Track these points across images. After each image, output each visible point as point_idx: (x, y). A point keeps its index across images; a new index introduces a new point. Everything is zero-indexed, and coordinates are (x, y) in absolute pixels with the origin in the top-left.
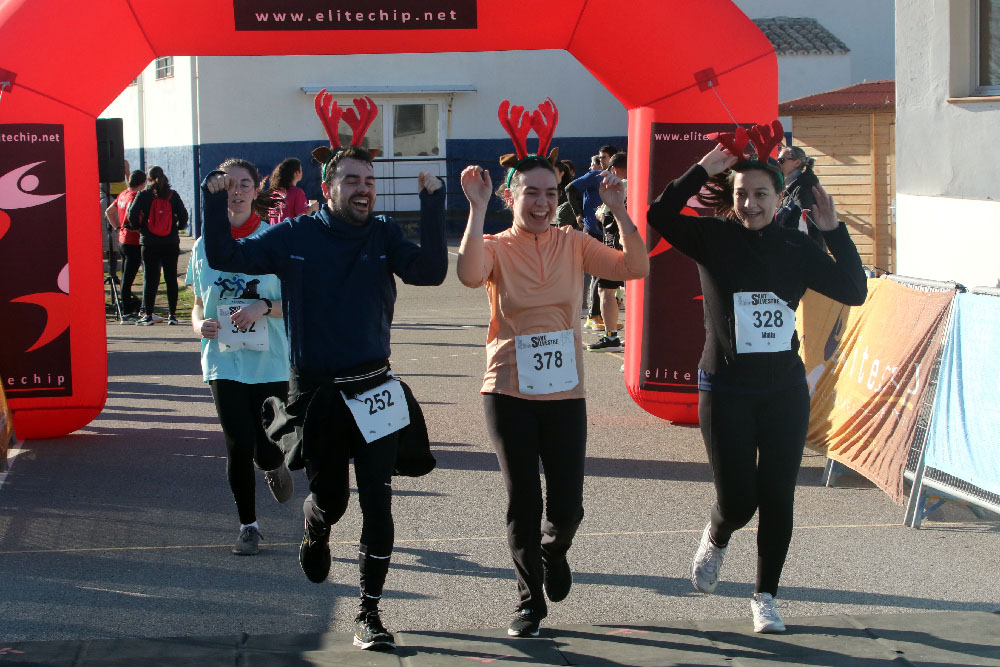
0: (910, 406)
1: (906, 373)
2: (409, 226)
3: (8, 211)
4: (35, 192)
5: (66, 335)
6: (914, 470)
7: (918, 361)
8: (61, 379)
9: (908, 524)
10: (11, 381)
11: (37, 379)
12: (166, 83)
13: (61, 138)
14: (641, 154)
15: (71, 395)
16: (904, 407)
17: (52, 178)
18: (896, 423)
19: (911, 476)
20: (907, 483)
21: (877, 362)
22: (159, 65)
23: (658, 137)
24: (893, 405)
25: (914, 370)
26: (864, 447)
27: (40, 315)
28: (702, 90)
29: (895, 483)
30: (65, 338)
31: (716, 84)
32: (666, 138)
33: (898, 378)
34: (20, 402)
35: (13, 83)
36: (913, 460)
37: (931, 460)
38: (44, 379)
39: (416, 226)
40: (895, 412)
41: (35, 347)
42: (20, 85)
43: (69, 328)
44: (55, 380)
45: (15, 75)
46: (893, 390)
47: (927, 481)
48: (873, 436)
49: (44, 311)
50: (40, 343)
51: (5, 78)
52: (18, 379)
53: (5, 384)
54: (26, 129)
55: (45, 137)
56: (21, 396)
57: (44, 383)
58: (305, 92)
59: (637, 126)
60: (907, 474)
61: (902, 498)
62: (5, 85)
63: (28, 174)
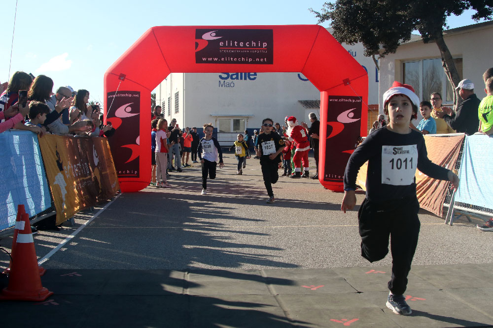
3: (122, 118)
4: (131, 112)
5: (138, 158)
6: (449, 203)
7: (447, 163)
8: (136, 172)
9: (447, 223)
10: (120, 172)
11: (128, 172)
13: (139, 96)
14: (325, 106)
15: (139, 177)
18: (437, 187)
20: (445, 208)
23: (331, 100)
27: (130, 152)
28: (345, 85)
31: (350, 83)
32: (333, 100)
34: (122, 179)
35: (125, 78)
36: (448, 199)
37: (457, 199)
41: (127, 162)
42: (127, 79)
44: (134, 173)
45: (125, 75)
47: (456, 207)
48: (424, 192)
49: (131, 150)
50: (130, 160)
51: (122, 76)
52: (122, 172)
53: (118, 173)
54: (128, 92)
55: (134, 96)
56: (123, 177)
57: (130, 173)
58: (211, 115)
59: (323, 97)
60: (445, 205)
61: (441, 214)
62: (122, 78)
63: (128, 107)
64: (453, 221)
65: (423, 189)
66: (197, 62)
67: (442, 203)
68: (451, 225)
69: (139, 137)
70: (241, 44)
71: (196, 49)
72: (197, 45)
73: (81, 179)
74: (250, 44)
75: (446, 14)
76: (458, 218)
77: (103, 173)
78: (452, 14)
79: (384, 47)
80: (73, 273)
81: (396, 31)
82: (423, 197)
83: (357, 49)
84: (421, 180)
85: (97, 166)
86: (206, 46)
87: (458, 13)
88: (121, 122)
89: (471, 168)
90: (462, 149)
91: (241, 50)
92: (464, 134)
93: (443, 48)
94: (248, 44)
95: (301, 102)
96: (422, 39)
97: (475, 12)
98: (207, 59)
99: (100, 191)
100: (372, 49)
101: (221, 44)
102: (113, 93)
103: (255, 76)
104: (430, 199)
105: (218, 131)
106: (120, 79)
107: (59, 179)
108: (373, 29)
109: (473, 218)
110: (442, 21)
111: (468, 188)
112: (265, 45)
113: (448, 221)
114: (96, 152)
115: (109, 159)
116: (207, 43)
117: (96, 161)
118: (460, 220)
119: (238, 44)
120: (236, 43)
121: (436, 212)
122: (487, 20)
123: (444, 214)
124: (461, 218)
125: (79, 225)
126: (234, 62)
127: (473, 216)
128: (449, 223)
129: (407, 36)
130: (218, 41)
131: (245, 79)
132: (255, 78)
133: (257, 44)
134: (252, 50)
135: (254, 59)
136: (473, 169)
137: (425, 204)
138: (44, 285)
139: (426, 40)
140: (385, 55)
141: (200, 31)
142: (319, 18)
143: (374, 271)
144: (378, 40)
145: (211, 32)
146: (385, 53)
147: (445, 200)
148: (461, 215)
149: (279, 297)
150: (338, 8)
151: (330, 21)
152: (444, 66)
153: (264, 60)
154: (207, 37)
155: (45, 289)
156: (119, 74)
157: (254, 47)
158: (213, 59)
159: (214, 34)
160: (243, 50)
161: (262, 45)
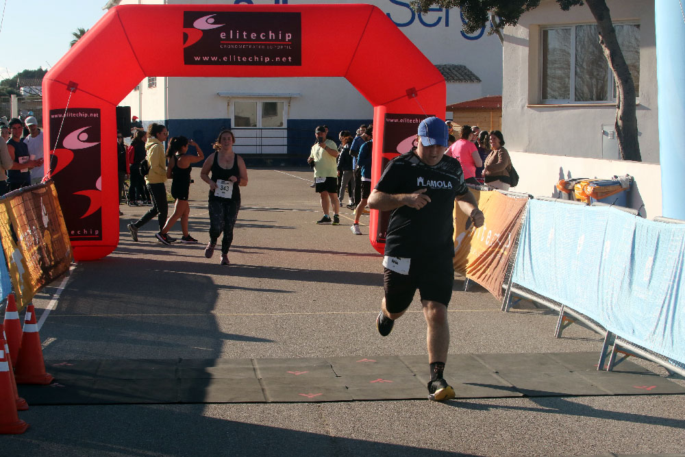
0: (506, 253)
1: (504, 237)
2: (269, 161)
3: (74, 151)
4: (87, 141)
5: (100, 210)
6: (507, 284)
7: (510, 232)
8: (97, 232)
9: (503, 310)
10: (73, 232)
11: (85, 232)
12: (153, 90)
13: (99, 115)
14: (380, 129)
15: (101, 240)
16: (503, 254)
17: (94, 135)
18: (499, 261)
19: (505, 287)
20: (504, 290)
21: (490, 232)
22: (149, 81)
24: (498, 252)
25: (508, 236)
26: (484, 272)
27: (87, 201)
28: (409, 98)
29: (498, 289)
31: (416, 95)
32: (392, 120)
33: (500, 240)
34: (76, 243)
35: (76, 88)
36: (506, 279)
37: (514, 280)
38: (89, 231)
39: (272, 161)
40: (499, 256)
41: (82, 217)
42: (80, 90)
43: (101, 208)
44: (94, 233)
45: (78, 85)
46: (497, 245)
47: (513, 289)
48: (488, 267)
49: (90, 199)
50: (87, 214)
51: (72, 86)
52: (76, 232)
53: (70, 235)
54: (83, 110)
55: (92, 115)
56: (77, 239)
57: (89, 234)
58: (219, 95)
59: (378, 114)
61: (500, 298)
62: (72, 89)
63: (83, 132)
66: (186, 63)
67: (502, 283)
68: (507, 311)
69: (100, 179)
70: (253, 36)
71: (184, 43)
72: (186, 37)
74: (267, 36)
77: (55, 237)
85: (48, 228)
86: (199, 39)
88: (72, 156)
91: (252, 45)
94: (263, 36)
98: (202, 59)
101: (223, 35)
102: (62, 112)
104: (491, 277)
105: (233, 125)
106: (69, 89)
117: (45, 220)
119: (248, 36)
120: (245, 33)
126: (242, 63)
130: (218, 31)
133: (277, 36)
134: (269, 45)
135: (272, 57)
137: (487, 283)
141: (191, 14)
145: (208, 17)
153: (287, 60)
156: (68, 83)
157: (272, 40)
158: (210, 59)
159: (212, 20)
160: (255, 45)
161: (284, 37)
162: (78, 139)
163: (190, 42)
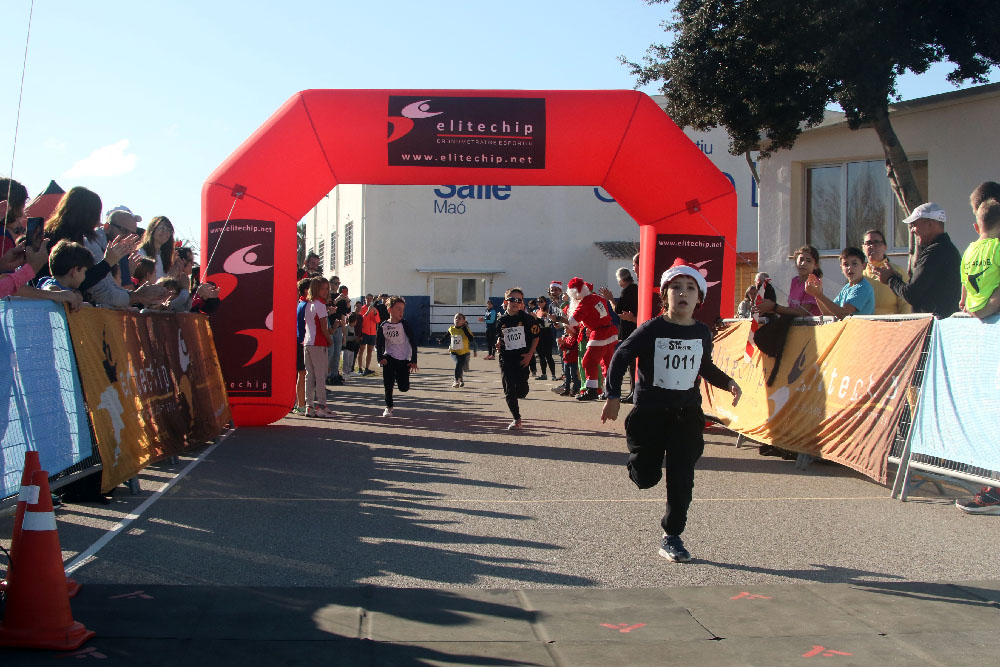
0: (890, 408)
1: (882, 386)
3: (237, 276)
4: (256, 263)
6: (899, 456)
7: (896, 374)
8: (265, 386)
9: (895, 497)
10: (232, 385)
11: (249, 384)
12: (349, 267)
13: (273, 230)
14: (648, 256)
15: (270, 396)
16: (882, 410)
17: (265, 256)
18: (875, 422)
20: (892, 467)
21: (847, 379)
23: (661, 243)
24: (871, 409)
25: (890, 382)
26: (841, 441)
27: (253, 343)
28: (690, 213)
29: (877, 466)
30: (269, 358)
31: (699, 210)
32: (666, 243)
33: (874, 390)
34: (236, 400)
35: (244, 194)
36: (898, 448)
37: (917, 448)
38: (254, 385)
40: (873, 414)
41: (249, 364)
42: (248, 195)
43: (271, 354)
44: (261, 386)
45: (246, 189)
46: (868, 399)
47: (914, 464)
48: (849, 433)
49: (256, 340)
50: (251, 362)
51: (239, 190)
52: (237, 384)
53: (228, 387)
54: (251, 223)
55: (263, 229)
56: (238, 395)
57: (254, 388)
58: (418, 271)
59: (644, 236)
60: (892, 459)
61: (885, 478)
62: (238, 194)
63: (250, 252)
64: (908, 492)
65: (847, 426)
66: (391, 163)
67: (887, 455)
68: (904, 500)
69: (271, 314)
70: (481, 127)
71: (389, 136)
72: (391, 127)
73: (154, 398)
74: (499, 128)
75: (895, 71)
76: (917, 486)
77: (198, 387)
78: (907, 70)
79: (769, 136)
80: (137, 593)
81: (793, 103)
82: (847, 442)
83: (716, 141)
84: (842, 407)
85: (187, 373)
86: (408, 130)
87: (920, 68)
88: (234, 283)
89: (945, 384)
90: (926, 347)
91: (480, 139)
92: (930, 315)
93: (889, 138)
94: (495, 128)
95: (600, 245)
96: (846, 119)
97: (953, 67)
98: (412, 158)
99: (192, 423)
100: (745, 141)
101: (440, 126)
102: (221, 224)
103: (508, 193)
104: (860, 447)
105: (432, 303)
106: (233, 195)
107: (109, 398)
108: (748, 99)
109: (948, 486)
110: (887, 84)
111: (938, 425)
112: (528, 129)
113: (898, 492)
114: (184, 345)
115: (211, 358)
116: (412, 125)
117: (184, 362)
118: (923, 490)
119: (475, 127)
120: (470, 124)
121: (874, 474)
122: (978, 84)
123: (890, 477)
124: (923, 486)
125: (149, 493)
126: (465, 164)
127: (947, 482)
128: (900, 497)
129: (817, 114)
130: (434, 121)
131: (488, 197)
132: (507, 196)
133: (513, 128)
134: (502, 140)
135: (506, 157)
136: (949, 386)
137: (851, 458)
138: (76, 616)
139: (854, 123)
140: (772, 153)
141: (398, 100)
142: (638, 76)
143: (747, 594)
144: (759, 121)
145: (421, 102)
146: (771, 149)
147: (892, 450)
148: (925, 480)
149: (555, 647)
150: (677, 55)
151: (661, 82)
152: (891, 175)
153: (527, 160)
154: (412, 111)
155: (78, 625)
156: (232, 186)
157: (506, 133)
158: (423, 158)
159: (427, 107)
160: (483, 139)
161: (522, 129)
162: (244, 260)
163: (396, 136)
